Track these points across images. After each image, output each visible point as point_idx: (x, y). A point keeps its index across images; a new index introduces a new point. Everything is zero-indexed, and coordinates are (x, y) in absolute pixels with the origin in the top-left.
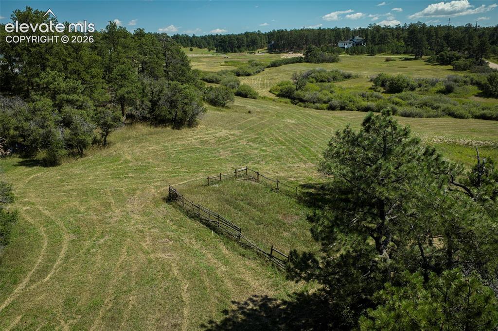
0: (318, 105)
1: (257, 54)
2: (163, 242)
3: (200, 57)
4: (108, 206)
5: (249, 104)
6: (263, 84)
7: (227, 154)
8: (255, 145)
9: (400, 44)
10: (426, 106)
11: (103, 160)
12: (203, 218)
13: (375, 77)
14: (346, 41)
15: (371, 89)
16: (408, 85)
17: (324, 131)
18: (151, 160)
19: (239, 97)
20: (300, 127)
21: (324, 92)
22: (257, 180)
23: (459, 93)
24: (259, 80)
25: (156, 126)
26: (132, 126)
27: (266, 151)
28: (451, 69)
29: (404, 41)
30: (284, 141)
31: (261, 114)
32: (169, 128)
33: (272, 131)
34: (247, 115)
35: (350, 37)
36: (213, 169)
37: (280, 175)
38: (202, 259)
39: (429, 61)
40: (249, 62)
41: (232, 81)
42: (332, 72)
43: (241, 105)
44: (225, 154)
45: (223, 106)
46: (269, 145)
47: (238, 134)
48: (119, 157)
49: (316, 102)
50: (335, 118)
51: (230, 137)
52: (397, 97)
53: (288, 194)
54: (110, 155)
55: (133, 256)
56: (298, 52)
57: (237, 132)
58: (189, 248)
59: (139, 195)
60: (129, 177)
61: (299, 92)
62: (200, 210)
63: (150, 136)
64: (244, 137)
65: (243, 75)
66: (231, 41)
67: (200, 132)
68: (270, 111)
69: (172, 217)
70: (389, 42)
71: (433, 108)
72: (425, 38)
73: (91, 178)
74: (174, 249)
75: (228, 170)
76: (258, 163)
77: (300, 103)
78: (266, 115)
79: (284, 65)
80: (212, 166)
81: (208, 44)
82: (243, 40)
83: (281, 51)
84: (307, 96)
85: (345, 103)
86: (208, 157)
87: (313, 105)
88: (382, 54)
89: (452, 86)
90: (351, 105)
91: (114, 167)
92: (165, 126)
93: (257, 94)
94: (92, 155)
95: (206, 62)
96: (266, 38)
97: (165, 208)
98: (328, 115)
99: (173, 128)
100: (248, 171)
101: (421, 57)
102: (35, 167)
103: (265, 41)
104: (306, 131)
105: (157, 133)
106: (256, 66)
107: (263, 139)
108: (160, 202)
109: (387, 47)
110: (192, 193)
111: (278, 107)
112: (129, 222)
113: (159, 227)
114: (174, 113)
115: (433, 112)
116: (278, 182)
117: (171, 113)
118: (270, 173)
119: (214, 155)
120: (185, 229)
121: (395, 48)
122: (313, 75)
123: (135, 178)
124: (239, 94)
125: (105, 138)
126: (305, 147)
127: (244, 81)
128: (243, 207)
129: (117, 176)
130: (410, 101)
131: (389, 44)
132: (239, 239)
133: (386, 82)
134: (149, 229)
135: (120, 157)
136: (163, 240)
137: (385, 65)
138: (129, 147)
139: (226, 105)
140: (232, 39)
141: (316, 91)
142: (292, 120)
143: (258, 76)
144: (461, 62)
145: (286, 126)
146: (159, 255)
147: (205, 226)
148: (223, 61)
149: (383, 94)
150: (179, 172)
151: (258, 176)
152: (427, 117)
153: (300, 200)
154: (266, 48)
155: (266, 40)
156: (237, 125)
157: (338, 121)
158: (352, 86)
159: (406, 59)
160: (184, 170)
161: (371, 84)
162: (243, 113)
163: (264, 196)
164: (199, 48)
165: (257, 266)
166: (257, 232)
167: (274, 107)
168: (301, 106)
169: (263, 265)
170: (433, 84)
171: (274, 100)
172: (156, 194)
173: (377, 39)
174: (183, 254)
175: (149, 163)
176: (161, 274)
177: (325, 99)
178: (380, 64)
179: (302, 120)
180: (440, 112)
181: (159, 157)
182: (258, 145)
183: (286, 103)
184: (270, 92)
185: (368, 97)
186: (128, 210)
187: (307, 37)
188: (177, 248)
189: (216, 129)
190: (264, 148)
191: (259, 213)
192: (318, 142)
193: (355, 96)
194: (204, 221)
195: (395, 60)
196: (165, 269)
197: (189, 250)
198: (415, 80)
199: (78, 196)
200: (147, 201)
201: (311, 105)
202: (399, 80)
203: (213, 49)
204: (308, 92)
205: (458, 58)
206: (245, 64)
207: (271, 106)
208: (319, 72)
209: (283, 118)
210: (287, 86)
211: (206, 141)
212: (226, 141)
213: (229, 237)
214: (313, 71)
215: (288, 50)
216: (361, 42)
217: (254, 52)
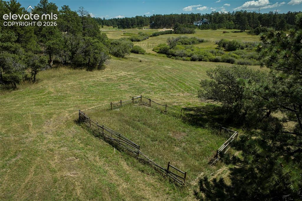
0: (184, 58)
1: (143, 29)
2: (70, 160)
3: (108, 31)
4: (26, 127)
5: (140, 57)
6: (148, 46)
7: (126, 87)
8: (146, 82)
9: (231, 23)
10: (253, 58)
11: (31, 92)
12: (107, 136)
13: (219, 41)
14: (198, 22)
15: (216, 48)
16: (240, 46)
17: (191, 73)
18: (68, 92)
19: (133, 53)
20: (175, 71)
21: (187, 50)
22: (150, 105)
24: (145, 44)
25: (75, 68)
26: (57, 69)
27: (154, 85)
29: (234, 21)
30: (165, 78)
31: (148, 63)
32: (84, 70)
33: (157, 73)
34: (139, 63)
35: (200, 19)
36: (116, 97)
37: (166, 101)
38: (105, 176)
39: (249, 33)
40: (139, 33)
41: (129, 43)
42: (191, 38)
43: (135, 57)
44: (124, 87)
45: (123, 57)
46: (155, 81)
47: (134, 74)
48: (43, 90)
49: (183, 56)
50: (196, 65)
51: (127, 76)
52: (234, 53)
53: (174, 115)
54: (37, 89)
55: (39, 176)
56: (169, 28)
57: (132, 73)
58: (94, 165)
59: (55, 118)
60: (49, 105)
61: (172, 50)
62: (104, 130)
63: (70, 75)
64: (138, 76)
65: (135, 41)
66: (127, 21)
67: (107, 73)
68: (154, 61)
69: (80, 137)
70: (225, 22)
71: (257, 60)
72: (247, 19)
73: (18, 105)
74: (79, 166)
75: (127, 98)
76: (149, 93)
77: (173, 57)
78: (151, 63)
79: (161, 35)
80: (115, 95)
81: (113, 24)
82: (134, 21)
83: (158, 27)
84: (177, 52)
85: (202, 56)
86: (112, 90)
87: (181, 58)
88: (221, 29)
90: (206, 58)
91: (39, 97)
92: (81, 69)
93: (145, 51)
94: (23, 89)
95: (112, 34)
96: (149, 19)
97: (75, 129)
98: (192, 64)
99: (87, 70)
100: (142, 99)
101: (244, 31)
103: (148, 22)
104: (180, 73)
105: (75, 73)
106: (144, 35)
107: (151, 78)
108: (71, 124)
109: (223, 25)
110: (98, 116)
111: (159, 59)
112: (42, 142)
113: (68, 146)
114: (87, 59)
115: (257, 62)
116: (166, 106)
117: (85, 59)
118: (158, 100)
119: (116, 88)
120: (90, 147)
121: (228, 26)
122: (180, 40)
123: (54, 105)
125: (35, 76)
126: (181, 82)
127: (136, 44)
128: (139, 127)
129: (39, 104)
130: (242, 56)
131: (224, 23)
132: (138, 155)
133: (226, 44)
134: (59, 148)
135: (45, 90)
136: (70, 158)
137: (224, 35)
138: (53, 83)
139: (125, 57)
140: (127, 20)
141: (182, 49)
142: (169, 66)
143: (145, 42)
145: (166, 70)
146: (64, 174)
147: (108, 144)
148: (123, 33)
149: (225, 51)
150: (89, 100)
151: (150, 102)
152: (254, 65)
153: (184, 120)
154: (149, 26)
156: (132, 68)
157: (198, 67)
158: (204, 47)
159: (235, 32)
160: (93, 99)
161: (216, 46)
162: (136, 61)
163: (156, 117)
164: (107, 26)
165: (156, 182)
166: (153, 148)
167: (156, 59)
168: (173, 59)
169: (161, 180)
171: (156, 55)
172: (69, 117)
173: (217, 20)
174: (87, 172)
175: (67, 94)
177: (189, 54)
178: (220, 35)
179: (176, 67)
180: (261, 62)
181: (75, 89)
182: (148, 81)
183: (164, 57)
184: (153, 50)
185: (215, 53)
186: (43, 131)
187: (174, 19)
188: (82, 165)
189: (118, 71)
190: (152, 83)
191: (153, 131)
192: (189, 79)
193: (208, 52)
194: (107, 139)
195: (229, 32)
197: (93, 167)
198: (244, 43)
200: (61, 123)
201: (180, 58)
202: (234, 43)
203: (116, 27)
204: (177, 50)
206: (136, 35)
207: (154, 59)
208: (183, 38)
209: (163, 65)
210: (164, 47)
211: (111, 79)
212: (125, 79)
213: (129, 153)
214: (180, 38)
215: (162, 27)
216: (207, 22)
217: (142, 28)
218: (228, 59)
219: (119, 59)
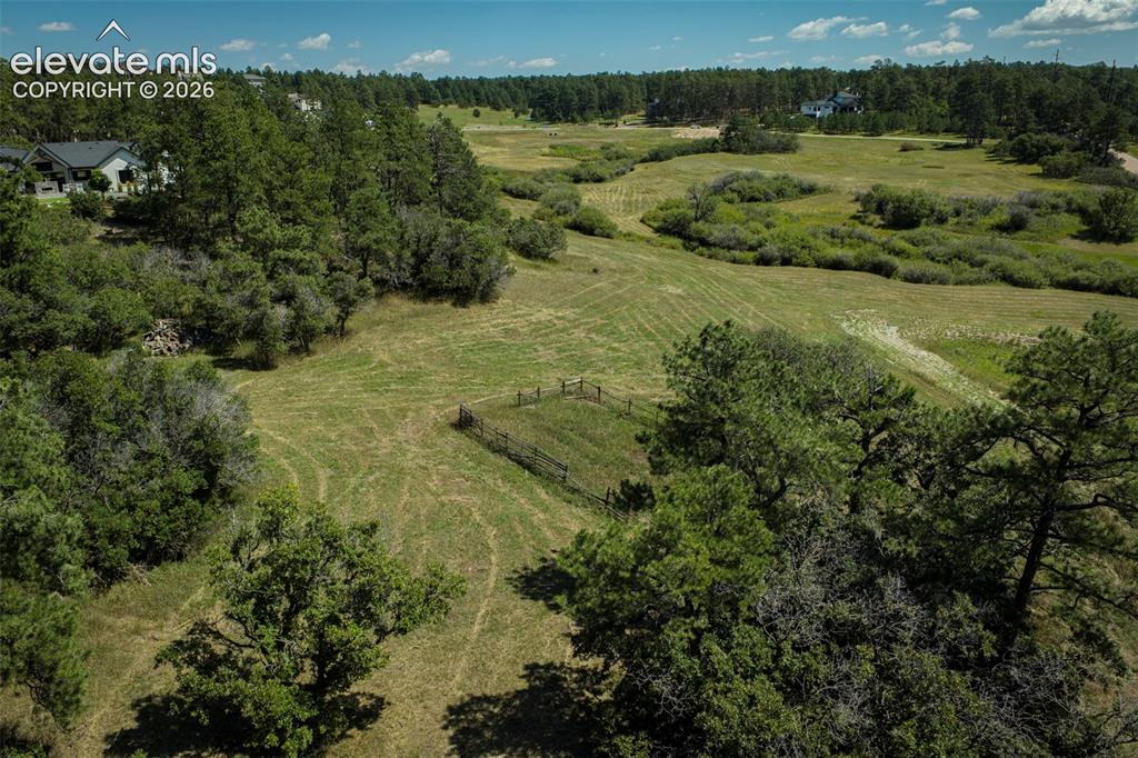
0: (737, 253)
1: (621, 127)
2: (458, 482)
3: (497, 134)
4: (369, 432)
5: (596, 250)
6: (630, 203)
7: (550, 354)
8: (600, 339)
9: (939, 110)
10: (960, 259)
11: (344, 361)
12: (513, 452)
13: (865, 192)
14: (820, 102)
15: (854, 217)
16: (933, 211)
17: (736, 311)
18: (422, 363)
19: (578, 233)
20: (690, 304)
21: (752, 224)
22: (598, 400)
23: (1039, 231)
24: (621, 194)
25: (425, 300)
26: (383, 300)
27: (618, 350)
28: (1038, 175)
29: (950, 102)
30: (654, 331)
31: (617, 275)
32: (447, 305)
33: (634, 311)
34: (590, 276)
35: (828, 92)
36: (526, 379)
37: (637, 393)
38: (512, 504)
39: (995, 154)
40: (603, 148)
41: (565, 196)
42: (776, 179)
43: (580, 255)
44: (546, 355)
45: (545, 257)
46: (625, 338)
47: (572, 316)
48: (368, 356)
49: (733, 248)
50: (765, 282)
51: (556, 321)
52: (903, 238)
54: (353, 353)
55: (418, 498)
56: (712, 125)
57: (569, 313)
58: (494, 490)
59: (413, 417)
60: (392, 391)
61: (700, 225)
62: (509, 441)
63: (415, 319)
64: (582, 324)
65: (587, 181)
66: (564, 97)
67: (503, 312)
68: (636, 267)
69: (467, 451)
70: (914, 106)
71: (972, 265)
73: (332, 390)
74: (475, 491)
75: (551, 382)
76: (603, 371)
77: (701, 249)
78: (628, 277)
79: (678, 159)
80: (525, 375)
81: (514, 99)
82: (590, 94)
83: (674, 120)
84: (716, 233)
85: (792, 250)
86: (518, 360)
87: (727, 254)
88: (898, 132)
89: (1025, 216)
90: (804, 255)
91: (365, 374)
92: (441, 301)
93: (614, 227)
94: (325, 353)
95: (510, 146)
96: (642, 89)
97: (454, 437)
98: (752, 277)
99: (454, 305)
100: (584, 385)
101: (980, 142)
102: (239, 371)
103: (639, 97)
104: (700, 312)
105: (427, 314)
106: (618, 158)
107: (615, 327)
108: (446, 429)
109: (908, 117)
110: (493, 417)
111: (654, 259)
112: (404, 455)
113: (449, 464)
114: (456, 276)
115: (970, 272)
117: (450, 278)
118: (620, 389)
119: (528, 356)
120: (486, 467)
121: (925, 120)
122: (735, 185)
123: (403, 392)
124: (577, 227)
125: (343, 323)
127: (590, 196)
128: (572, 440)
129: (371, 387)
130: (927, 249)
131: (913, 110)
132: (565, 480)
133: (887, 204)
134: (435, 465)
135: (370, 356)
136: (457, 479)
137: (898, 160)
138: (382, 339)
139: (550, 256)
140: (566, 93)
141: (737, 222)
142: (678, 287)
143: (619, 183)
144: (1060, 158)
145: (664, 300)
146: (453, 498)
147: (516, 464)
148: (547, 144)
149: (879, 230)
150: (472, 384)
151: (599, 393)
152: (957, 284)
154: (643, 113)
155: (643, 94)
156: (570, 298)
157: (768, 290)
158: (815, 211)
159: (948, 147)
160: (478, 381)
161: (856, 208)
162: (583, 272)
163: (606, 425)
164: (494, 108)
165: (587, 515)
166: (591, 473)
167: (646, 258)
168: (702, 255)
169: (595, 513)
170: (986, 210)
171: (648, 241)
172: (438, 417)
173: (887, 99)
174: (487, 498)
175: (420, 368)
176: (459, 518)
177: (753, 240)
178: (887, 159)
179: (697, 288)
180: (984, 273)
181: (435, 357)
182: (605, 338)
183: (672, 248)
184: (642, 221)
185: (842, 238)
186: (400, 439)
187: (732, 91)
188: (477, 489)
189: (530, 307)
190: (616, 345)
191: (597, 449)
193: (815, 235)
194: (514, 457)
195: (922, 149)
196: (463, 514)
197: (493, 493)
198: (949, 200)
199: (320, 416)
200: (427, 428)
201: (724, 253)
202: (912, 201)
203: (525, 113)
204: (718, 225)
205: (1055, 149)
206: (593, 152)
207: (640, 256)
208: (748, 179)
209: (661, 282)
210: (675, 211)
211: (514, 331)
212: (549, 330)
213: (551, 478)
214: (736, 177)
215: (689, 119)
216: (851, 103)
217: (614, 121)
218: (876, 260)
219: (536, 267)
